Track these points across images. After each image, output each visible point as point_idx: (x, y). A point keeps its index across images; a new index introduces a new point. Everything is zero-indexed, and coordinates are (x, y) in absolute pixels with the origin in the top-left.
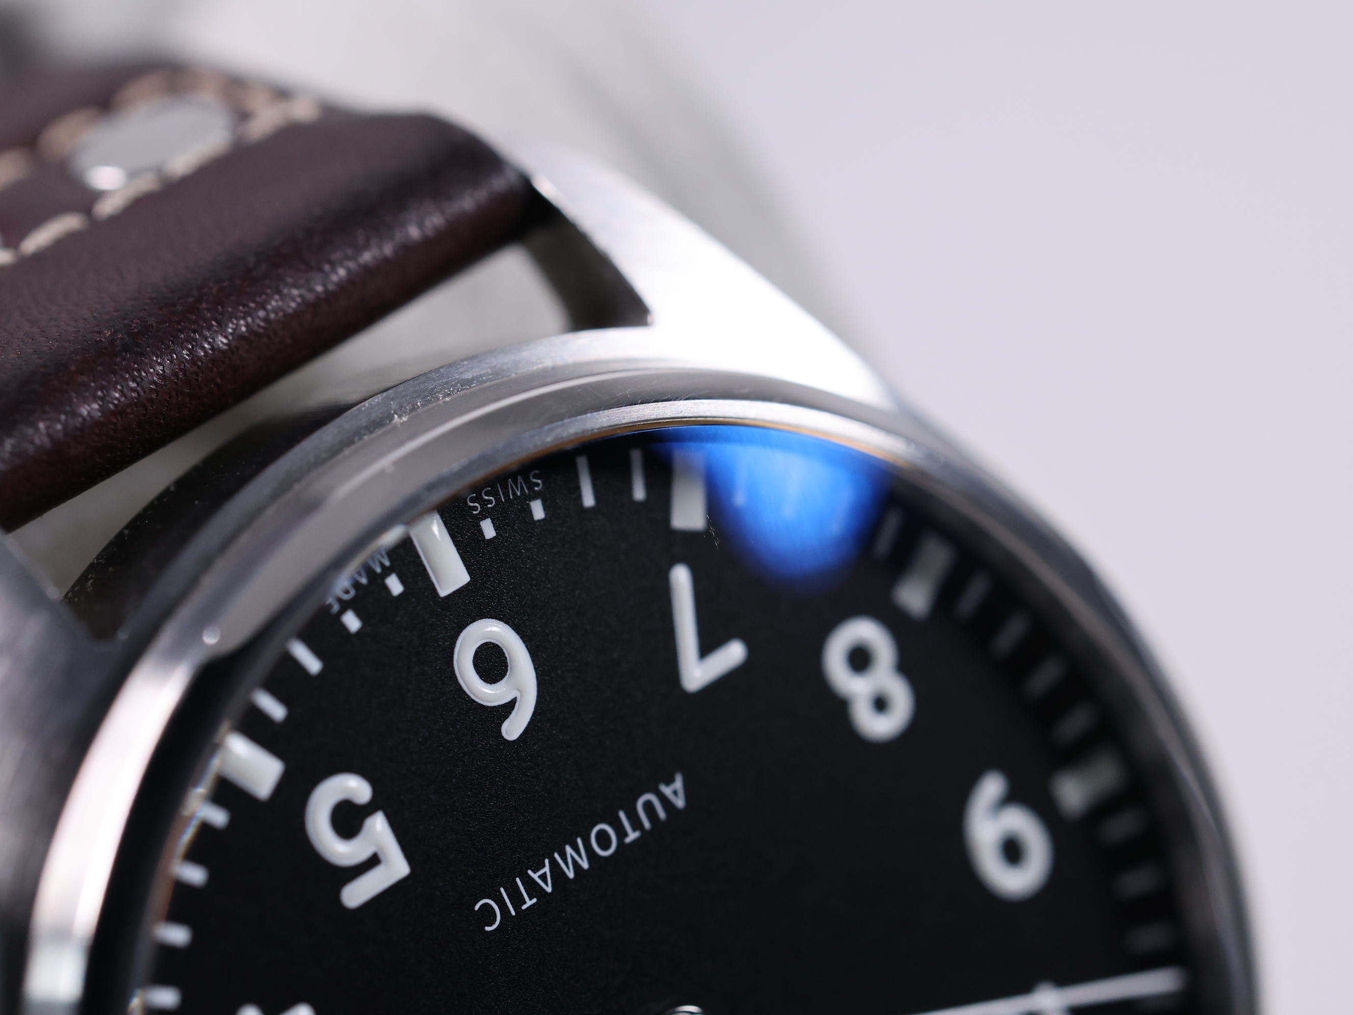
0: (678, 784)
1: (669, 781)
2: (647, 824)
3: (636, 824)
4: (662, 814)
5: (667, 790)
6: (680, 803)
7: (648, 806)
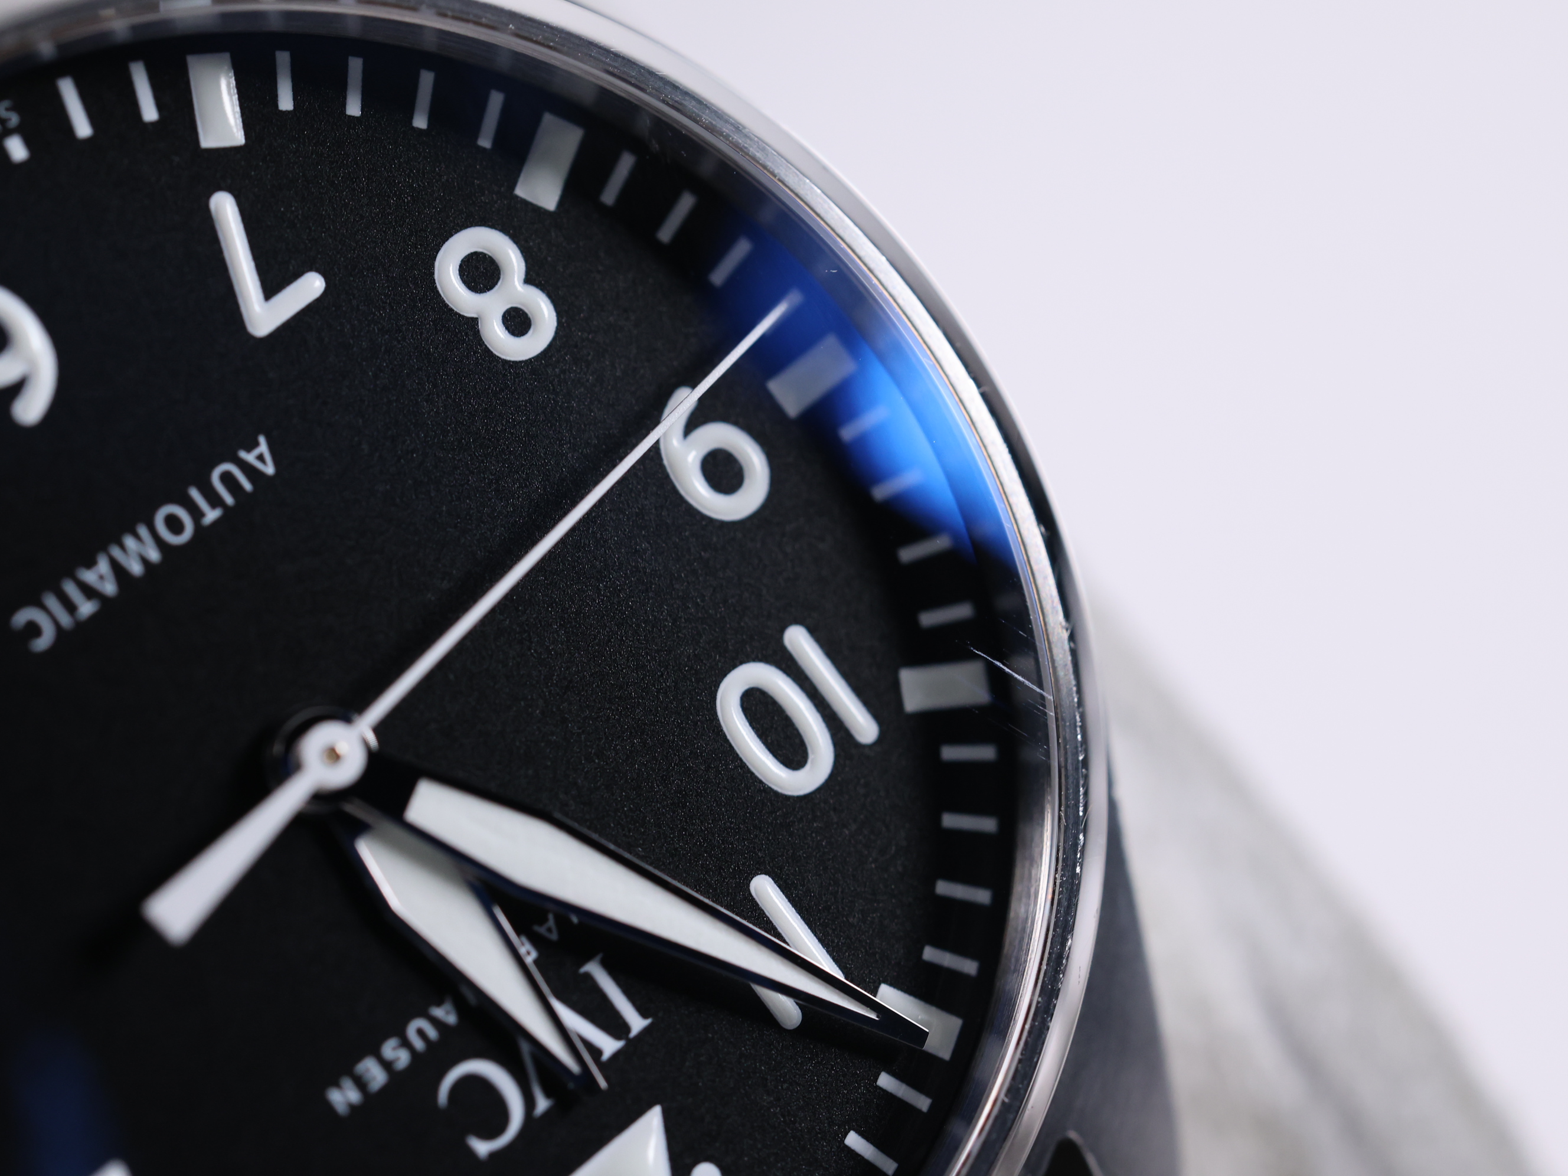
0: (263, 447)
1: (252, 445)
2: (229, 500)
3: (215, 500)
4: (247, 486)
5: (250, 457)
6: (269, 469)
7: (228, 479)
